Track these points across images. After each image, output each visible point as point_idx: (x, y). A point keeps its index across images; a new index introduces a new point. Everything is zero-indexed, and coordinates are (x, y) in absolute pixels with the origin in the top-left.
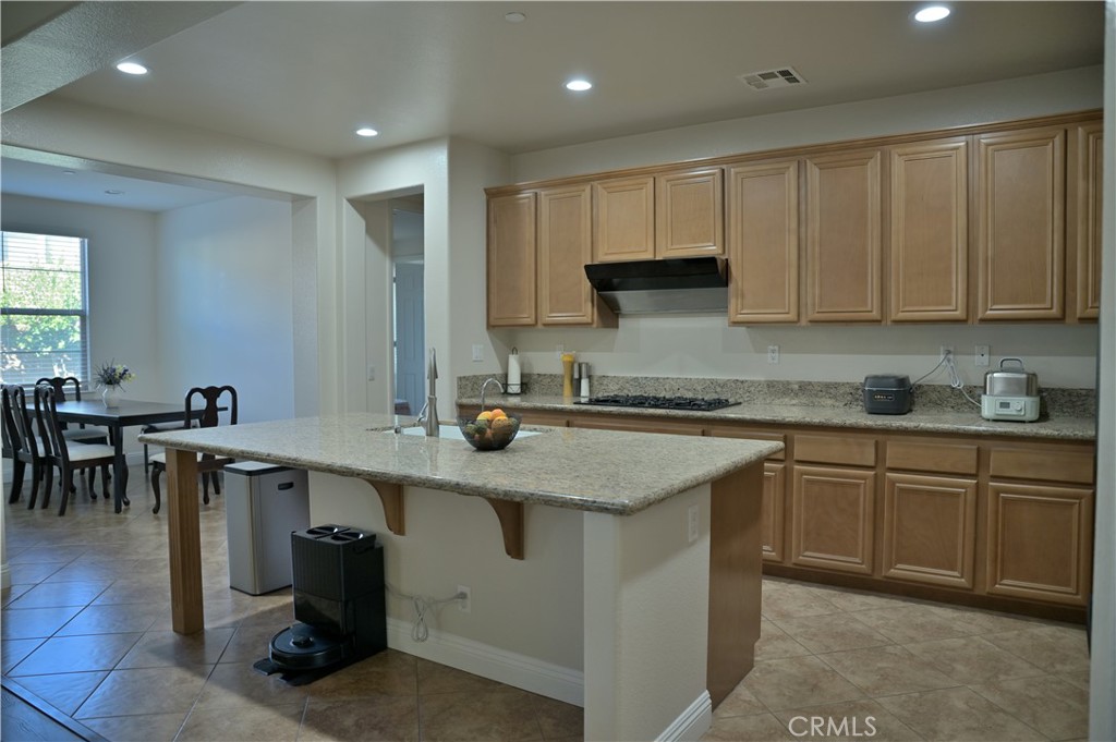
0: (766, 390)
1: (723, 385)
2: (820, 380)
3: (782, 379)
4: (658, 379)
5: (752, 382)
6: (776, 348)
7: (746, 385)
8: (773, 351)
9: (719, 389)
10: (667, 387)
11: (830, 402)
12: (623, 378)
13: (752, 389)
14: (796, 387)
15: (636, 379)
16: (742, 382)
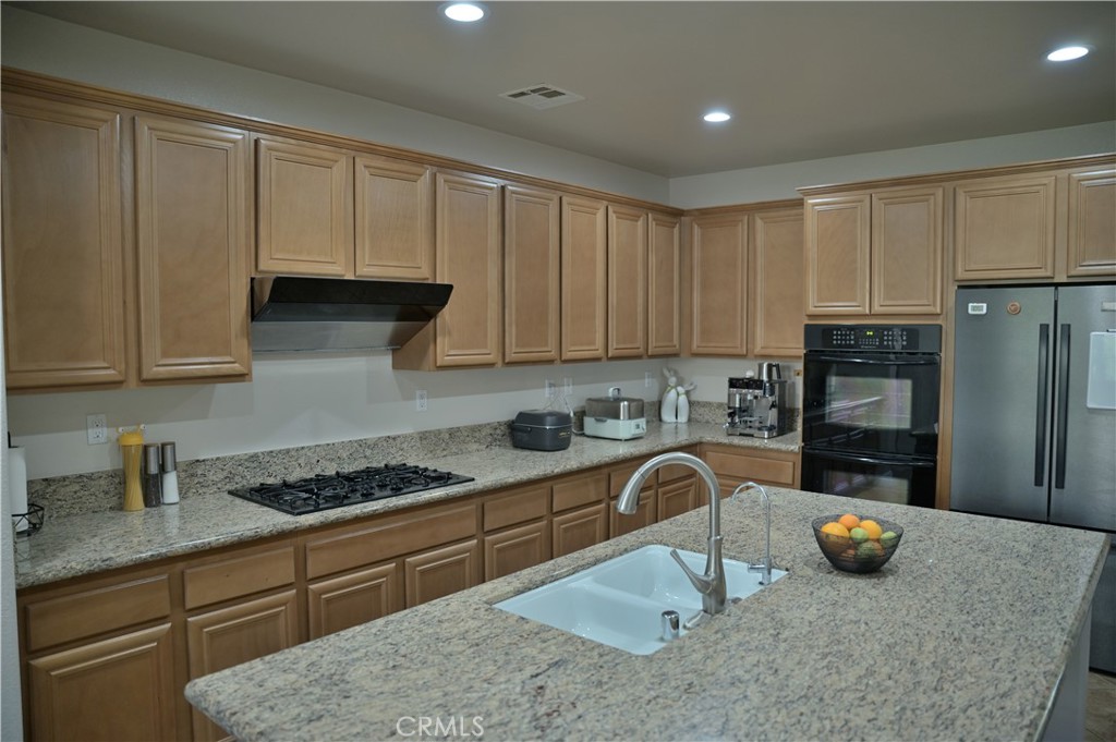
0: (418, 445)
1: (374, 445)
2: (466, 424)
3: (433, 429)
4: (288, 451)
5: (405, 437)
6: (425, 392)
7: (398, 441)
8: (422, 397)
9: (368, 452)
10: (302, 461)
11: (475, 446)
12: (233, 458)
13: (405, 446)
14: (447, 436)
15: (254, 458)
16: (394, 439)
